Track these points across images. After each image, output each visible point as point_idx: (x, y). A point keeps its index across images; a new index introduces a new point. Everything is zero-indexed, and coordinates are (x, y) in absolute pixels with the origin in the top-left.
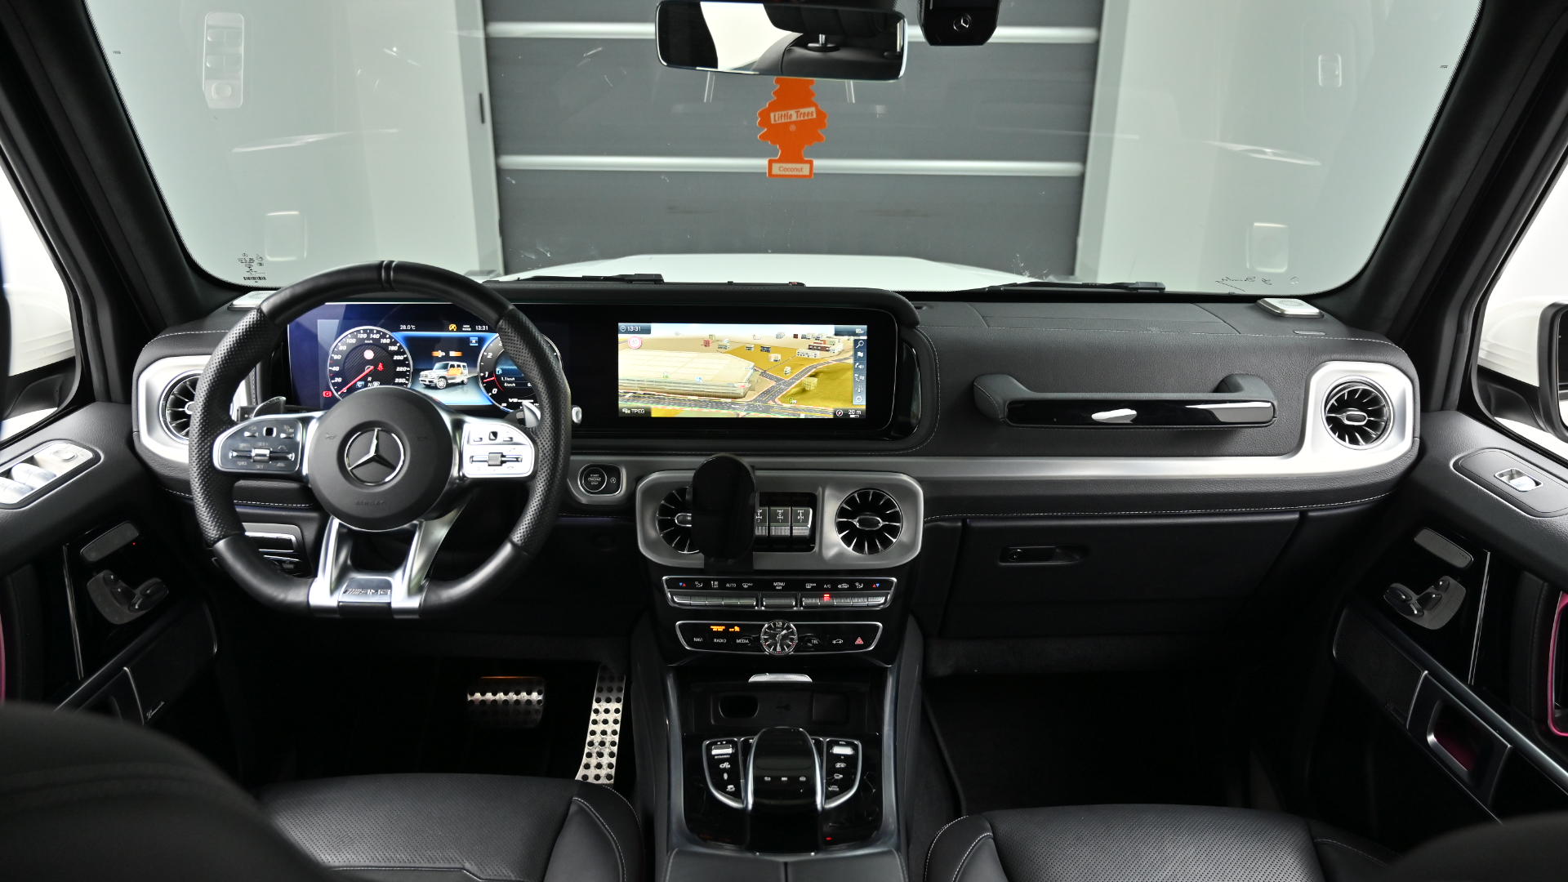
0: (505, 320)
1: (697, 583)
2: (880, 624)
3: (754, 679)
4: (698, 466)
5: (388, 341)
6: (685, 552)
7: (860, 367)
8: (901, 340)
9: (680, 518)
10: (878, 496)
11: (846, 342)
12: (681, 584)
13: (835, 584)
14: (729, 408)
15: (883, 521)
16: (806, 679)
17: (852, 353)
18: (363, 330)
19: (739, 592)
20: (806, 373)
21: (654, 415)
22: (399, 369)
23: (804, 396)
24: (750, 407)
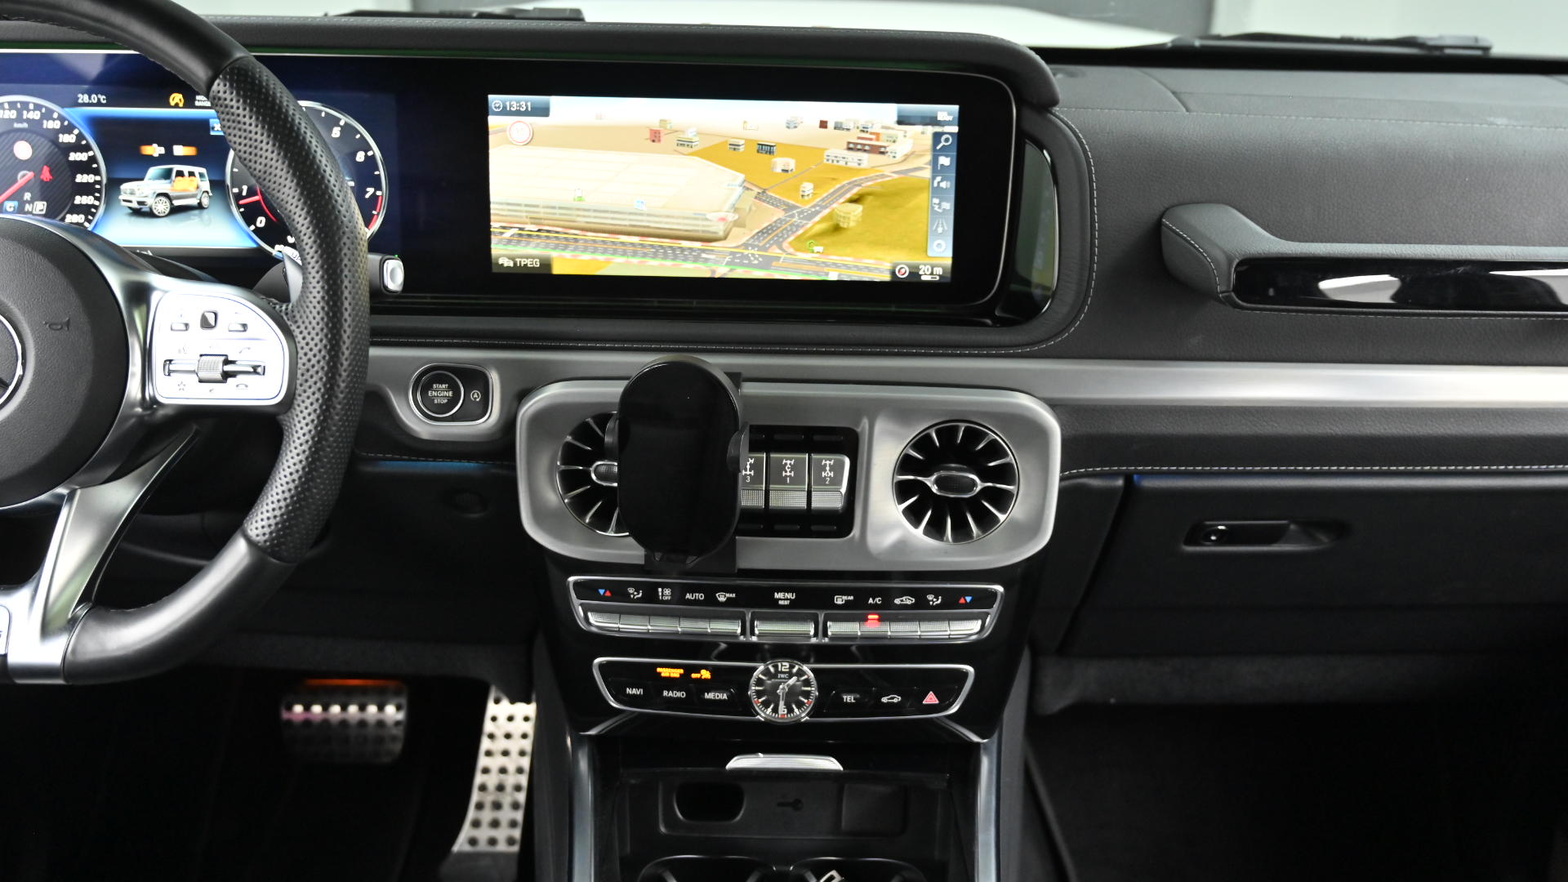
0: (225, 79)
1: (631, 590)
2: (970, 669)
3: (737, 763)
4: (634, 373)
5: (57, 125)
6: (610, 533)
7: (943, 185)
8: (1023, 136)
9: (603, 469)
10: (974, 435)
11: (922, 135)
12: (602, 592)
13: (888, 596)
14: (696, 259)
15: (983, 480)
16: (830, 764)
17: (928, 157)
18: (9, 103)
19: (710, 608)
20: (841, 196)
21: (557, 270)
22: (81, 178)
23: (835, 238)
24: (736, 259)
